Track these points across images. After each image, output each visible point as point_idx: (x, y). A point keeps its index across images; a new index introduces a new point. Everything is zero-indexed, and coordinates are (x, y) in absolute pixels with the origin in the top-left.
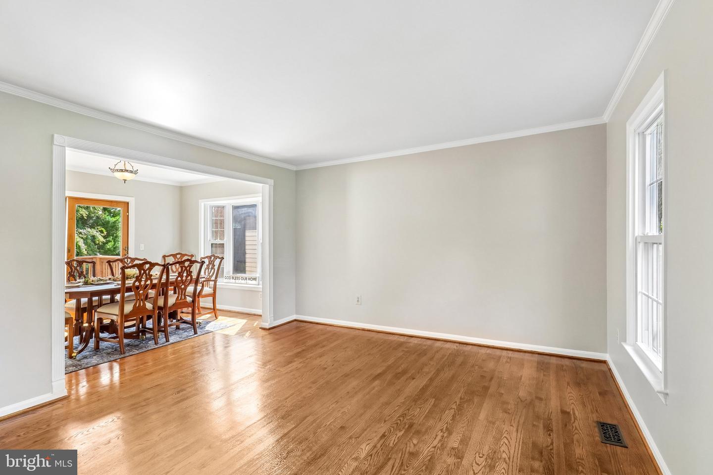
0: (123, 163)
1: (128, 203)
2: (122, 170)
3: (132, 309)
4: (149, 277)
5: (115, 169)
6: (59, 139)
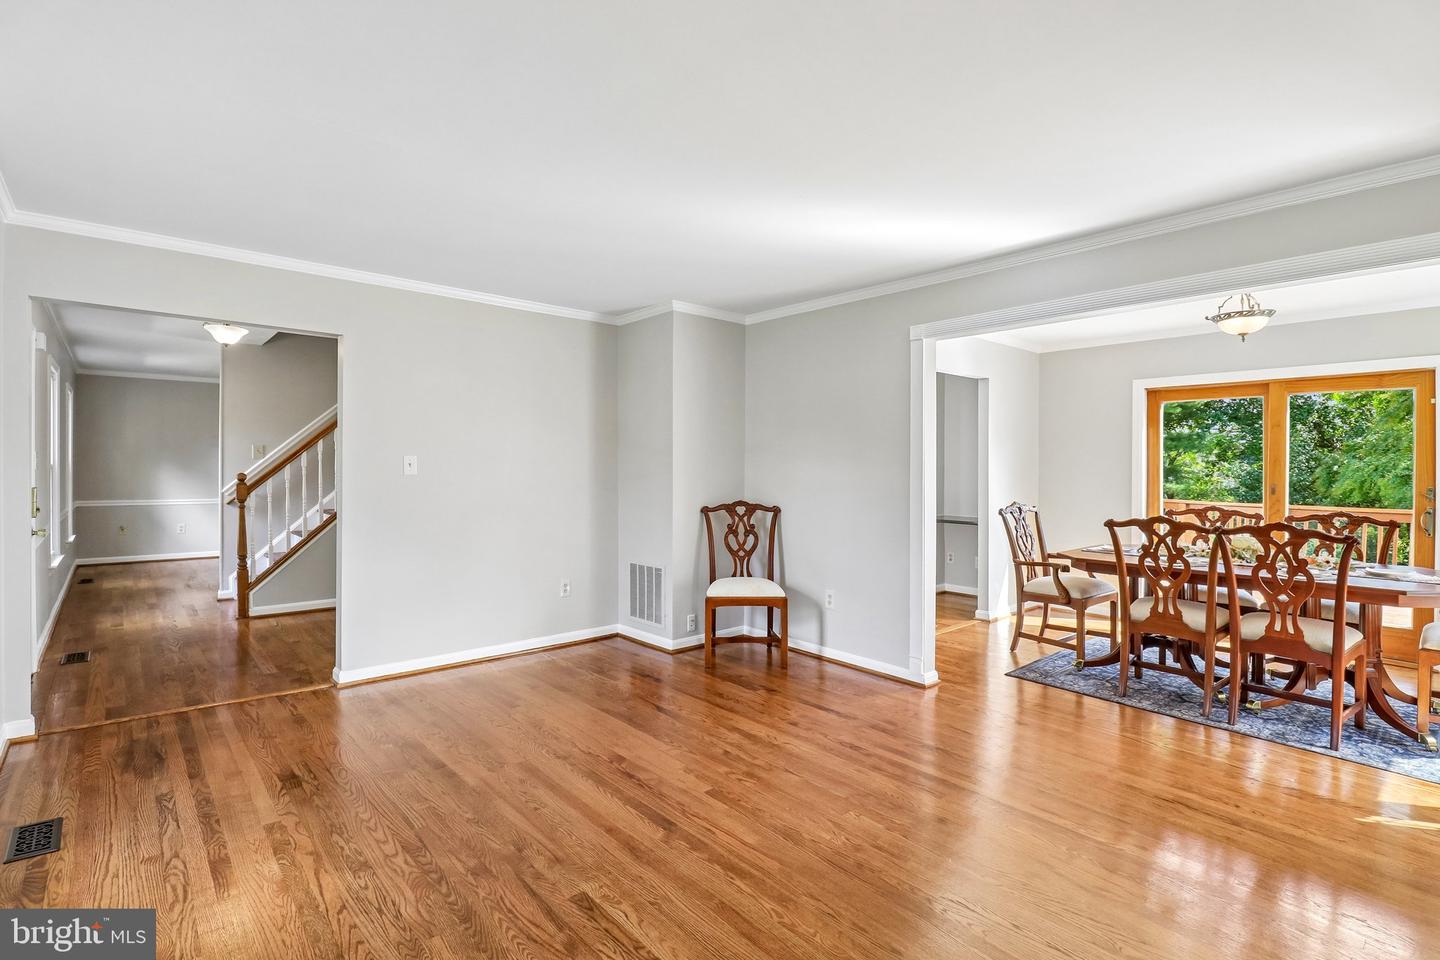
0: (1235, 298)
1: (1435, 371)
2: (1235, 313)
3: (1149, 615)
4: (1177, 554)
5: (1222, 313)
6: (915, 331)
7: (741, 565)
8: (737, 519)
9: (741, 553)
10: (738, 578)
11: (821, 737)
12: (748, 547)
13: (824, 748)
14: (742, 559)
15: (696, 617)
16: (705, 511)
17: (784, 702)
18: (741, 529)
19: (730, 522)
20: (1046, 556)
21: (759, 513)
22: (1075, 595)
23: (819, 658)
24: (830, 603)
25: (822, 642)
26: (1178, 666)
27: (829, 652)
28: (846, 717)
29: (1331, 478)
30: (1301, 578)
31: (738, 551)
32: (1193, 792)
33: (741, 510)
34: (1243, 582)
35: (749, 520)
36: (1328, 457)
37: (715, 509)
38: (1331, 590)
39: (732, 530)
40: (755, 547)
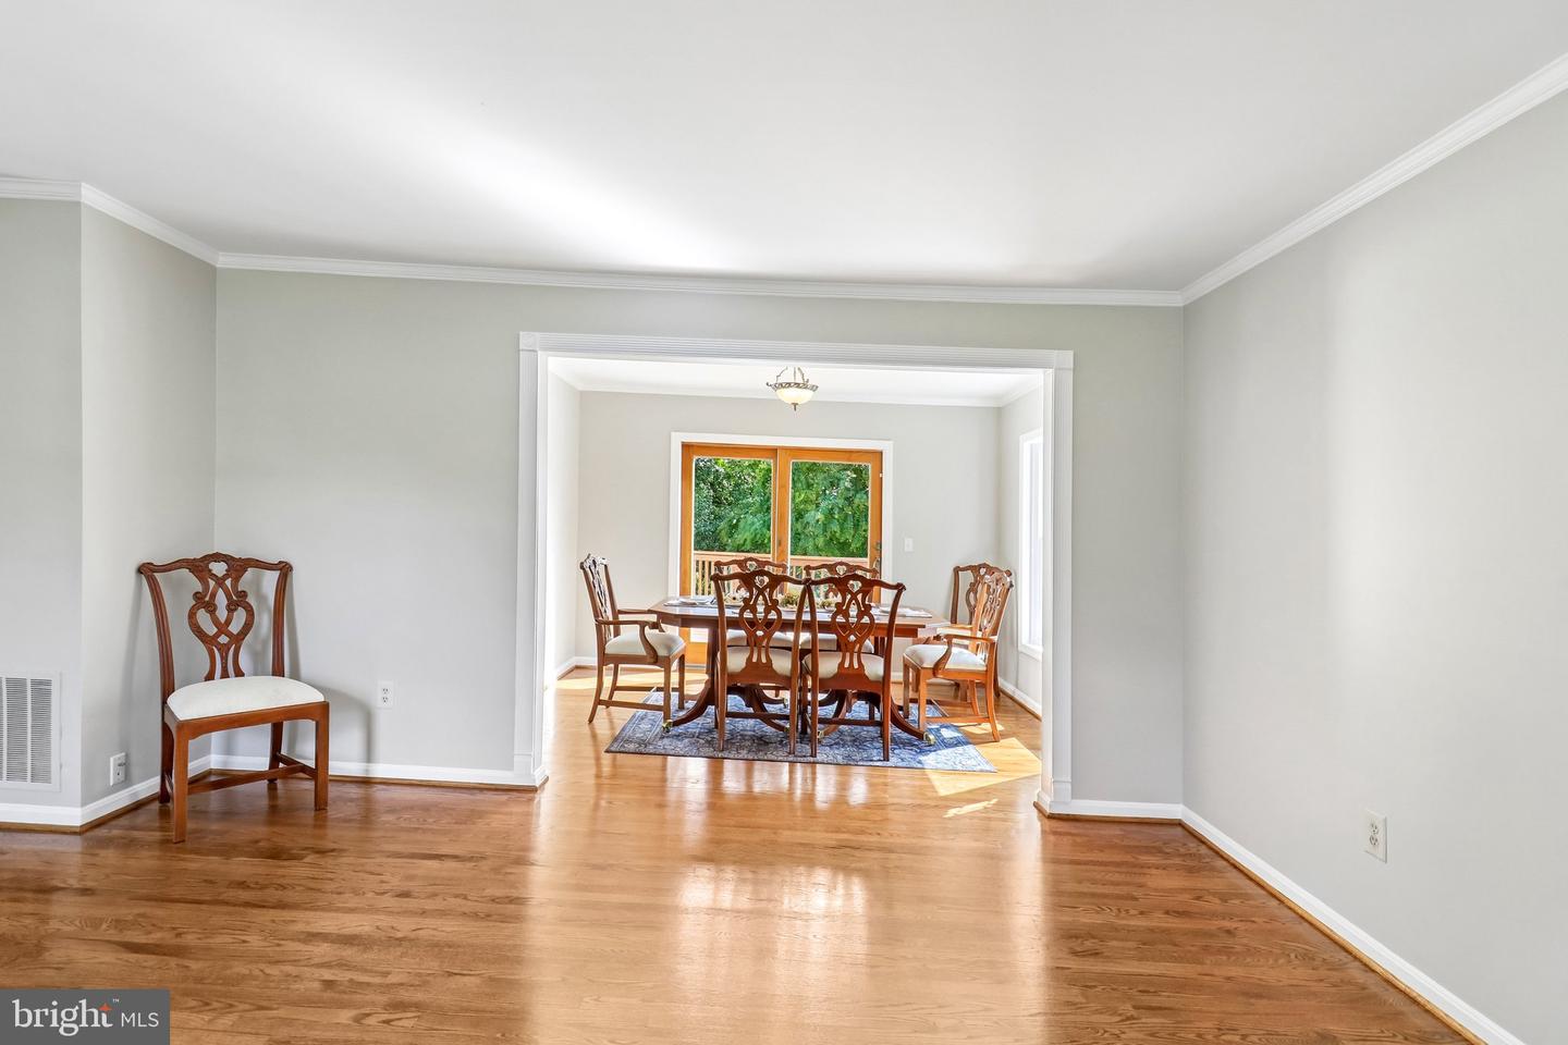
0: (791, 370)
1: (881, 453)
2: (790, 384)
3: (744, 665)
4: (772, 605)
5: (780, 381)
6: (526, 339)
7: (224, 660)
8: (212, 583)
9: (223, 639)
10: (218, 682)
11: (459, 900)
12: (235, 628)
13: (475, 916)
14: (224, 649)
15: (127, 756)
16: (146, 571)
17: (362, 865)
18: (221, 600)
19: (199, 587)
20: (616, 613)
21: (250, 573)
22: (662, 652)
23: (366, 782)
24: (385, 700)
25: (369, 756)
26: (751, 710)
27: (380, 771)
28: (471, 859)
29: (734, 527)
30: (866, 620)
31: (217, 635)
32: (844, 832)
33: (219, 568)
34: (825, 627)
35: (235, 585)
36: (722, 511)
37: (166, 568)
38: (883, 629)
39: (203, 602)
40: (247, 627)
